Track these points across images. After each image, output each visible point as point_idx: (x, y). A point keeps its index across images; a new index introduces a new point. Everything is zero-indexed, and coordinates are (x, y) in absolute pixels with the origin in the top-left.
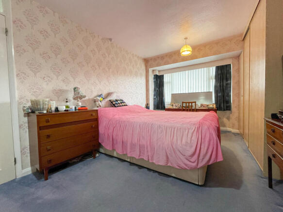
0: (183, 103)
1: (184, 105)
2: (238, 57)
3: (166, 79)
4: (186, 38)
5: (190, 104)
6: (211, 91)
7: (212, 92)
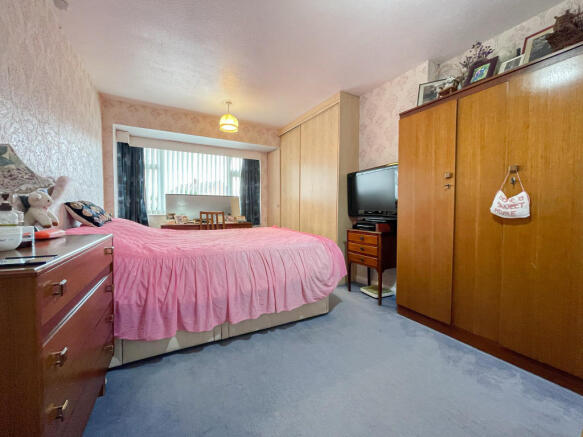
0: (201, 213)
1: (204, 216)
2: (268, 154)
3: (150, 156)
4: (229, 103)
5: (215, 216)
6: (234, 194)
7: (237, 198)
